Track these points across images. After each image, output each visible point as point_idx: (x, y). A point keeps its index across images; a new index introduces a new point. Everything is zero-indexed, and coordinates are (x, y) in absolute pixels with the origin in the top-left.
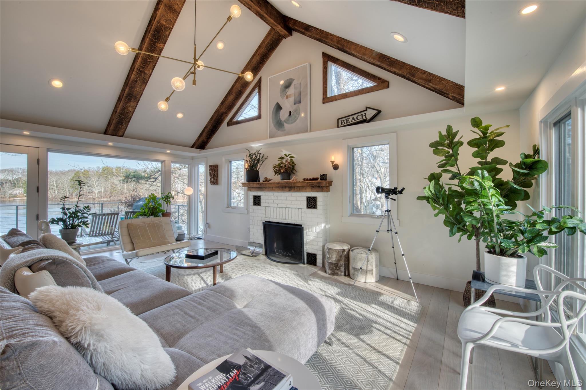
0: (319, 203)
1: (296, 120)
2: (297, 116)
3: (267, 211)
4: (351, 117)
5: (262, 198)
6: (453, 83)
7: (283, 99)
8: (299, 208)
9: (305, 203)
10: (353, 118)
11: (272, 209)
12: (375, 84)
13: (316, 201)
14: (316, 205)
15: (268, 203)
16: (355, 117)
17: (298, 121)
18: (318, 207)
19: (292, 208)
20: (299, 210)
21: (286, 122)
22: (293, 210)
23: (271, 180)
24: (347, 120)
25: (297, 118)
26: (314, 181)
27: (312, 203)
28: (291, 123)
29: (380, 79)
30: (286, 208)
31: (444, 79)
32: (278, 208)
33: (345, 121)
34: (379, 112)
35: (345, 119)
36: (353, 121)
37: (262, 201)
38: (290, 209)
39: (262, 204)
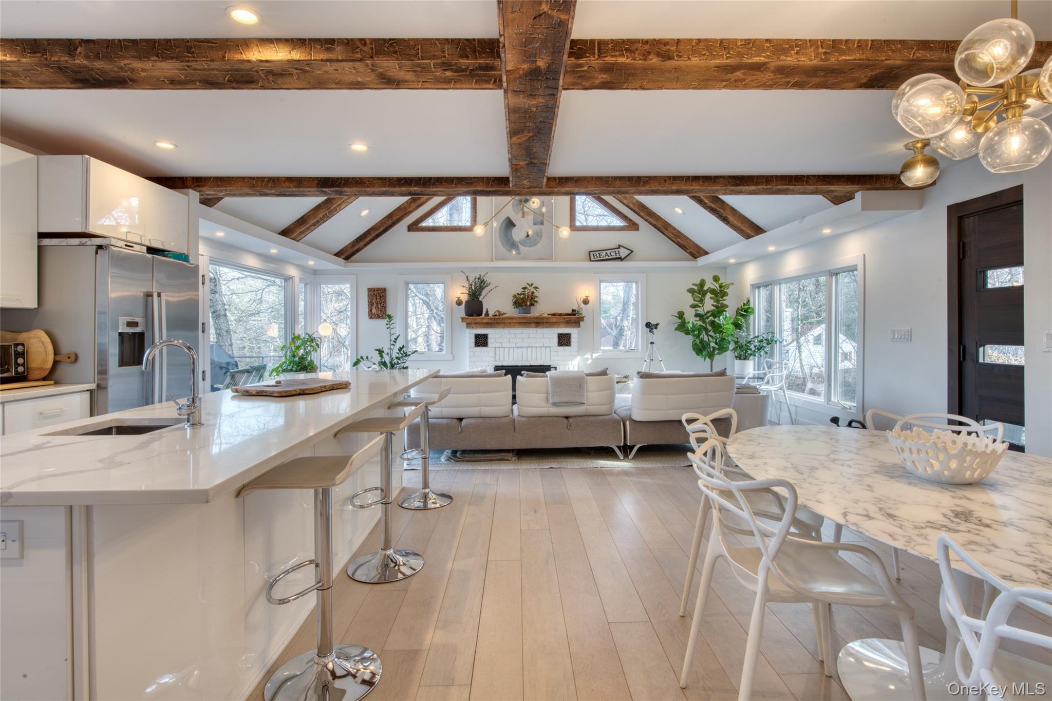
0: (574, 339)
1: (536, 244)
2: (538, 239)
3: (497, 353)
4: (604, 252)
5: (489, 336)
6: (694, 242)
7: (517, 214)
8: (546, 347)
9: (556, 340)
10: (606, 253)
11: (507, 350)
12: (626, 224)
13: (570, 338)
14: (570, 342)
15: (501, 343)
16: (608, 252)
17: (539, 245)
18: (572, 344)
19: (536, 347)
20: (547, 348)
21: (521, 244)
22: (539, 349)
23: (505, 314)
24: (599, 254)
25: (539, 242)
26: (572, 316)
27: (564, 340)
28: (530, 246)
29: (631, 220)
30: (527, 347)
31: (688, 238)
32: (516, 349)
33: (598, 255)
34: (632, 251)
35: (597, 253)
36: (607, 257)
37: (490, 341)
38: (534, 350)
39: (489, 344)
